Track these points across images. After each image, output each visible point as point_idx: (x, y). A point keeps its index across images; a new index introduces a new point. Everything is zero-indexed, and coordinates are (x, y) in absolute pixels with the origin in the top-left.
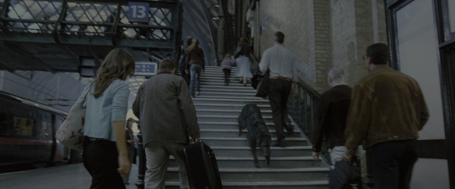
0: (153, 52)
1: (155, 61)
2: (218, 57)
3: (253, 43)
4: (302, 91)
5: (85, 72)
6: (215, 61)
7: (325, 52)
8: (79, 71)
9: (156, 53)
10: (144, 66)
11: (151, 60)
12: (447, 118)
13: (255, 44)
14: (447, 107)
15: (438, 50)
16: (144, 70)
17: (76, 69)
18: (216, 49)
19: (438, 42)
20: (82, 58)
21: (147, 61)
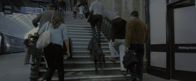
0: (41, 3)
1: (42, 8)
2: (71, 7)
3: (87, 1)
4: (108, 23)
5: (6, 12)
6: (70, 9)
7: (119, 6)
8: (3, 11)
9: (42, 4)
10: (36, 10)
11: (40, 7)
12: (168, 35)
13: (88, 2)
14: (168, 31)
15: (166, 7)
16: (36, 12)
17: (1, 10)
18: (71, 4)
19: (166, 3)
20: (4, 5)
21: (38, 7)
